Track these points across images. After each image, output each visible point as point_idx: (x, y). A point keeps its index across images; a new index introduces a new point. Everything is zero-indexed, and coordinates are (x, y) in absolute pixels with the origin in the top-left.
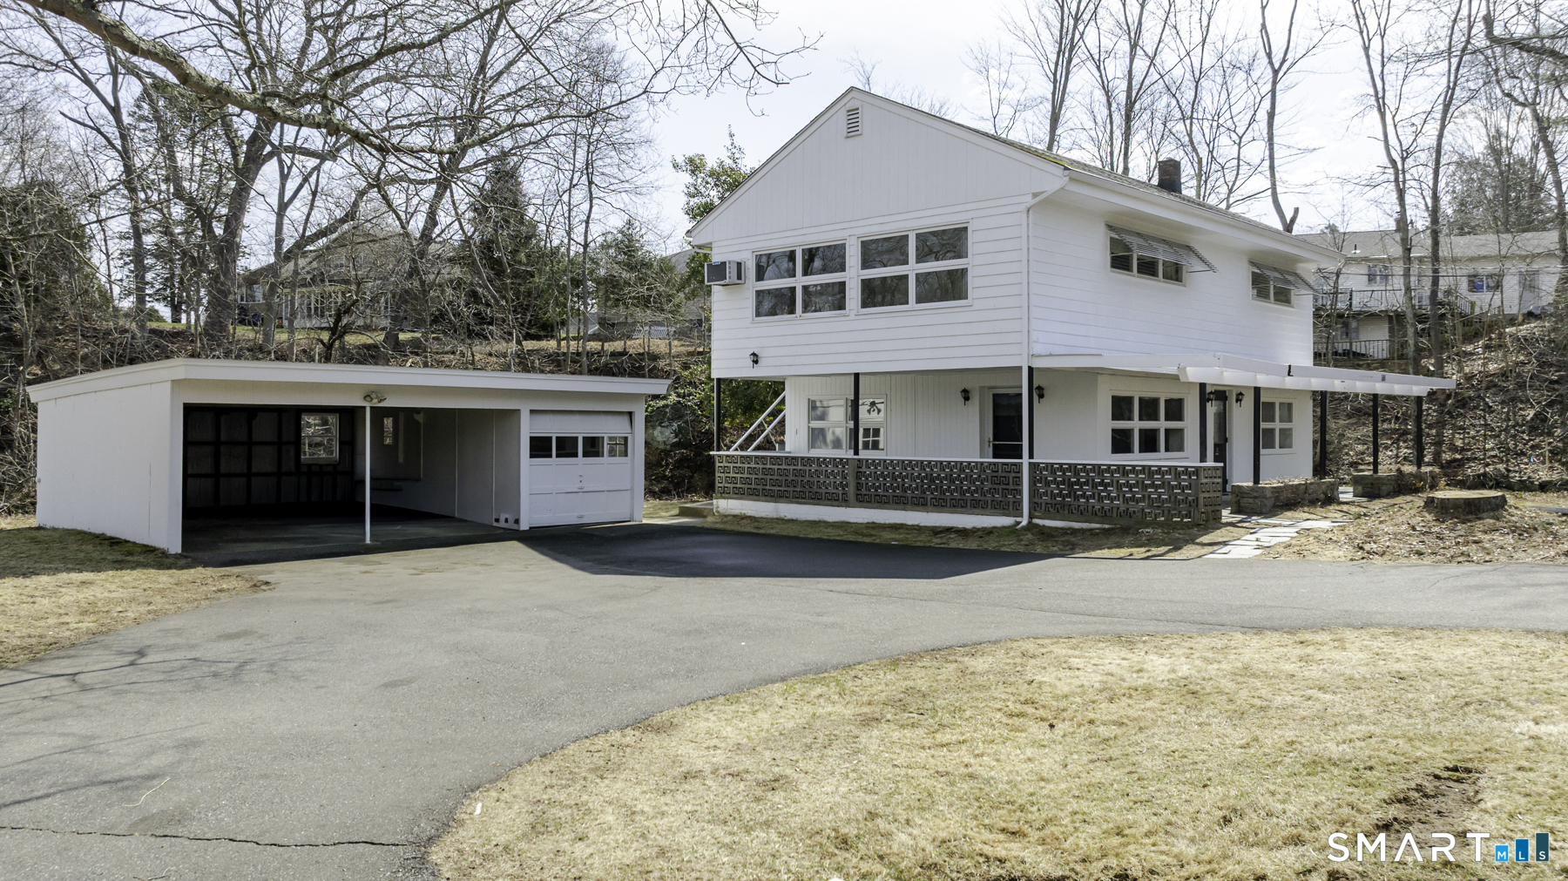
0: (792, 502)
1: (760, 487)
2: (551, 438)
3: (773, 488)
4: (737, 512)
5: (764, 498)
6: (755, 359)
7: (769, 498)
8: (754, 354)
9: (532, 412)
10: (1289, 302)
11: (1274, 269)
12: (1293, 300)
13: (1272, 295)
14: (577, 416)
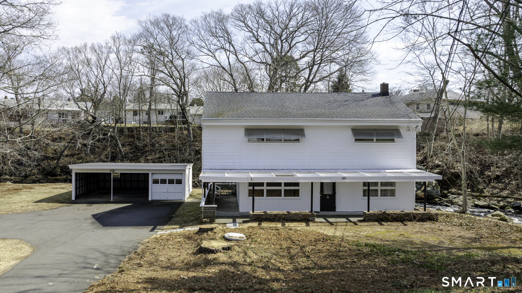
2: (159, 179)
9: (153, 173)
10: (393, 140)
11: (375, 130)
12: (396, 139)
13: (375, 139)
14: (167, 174)
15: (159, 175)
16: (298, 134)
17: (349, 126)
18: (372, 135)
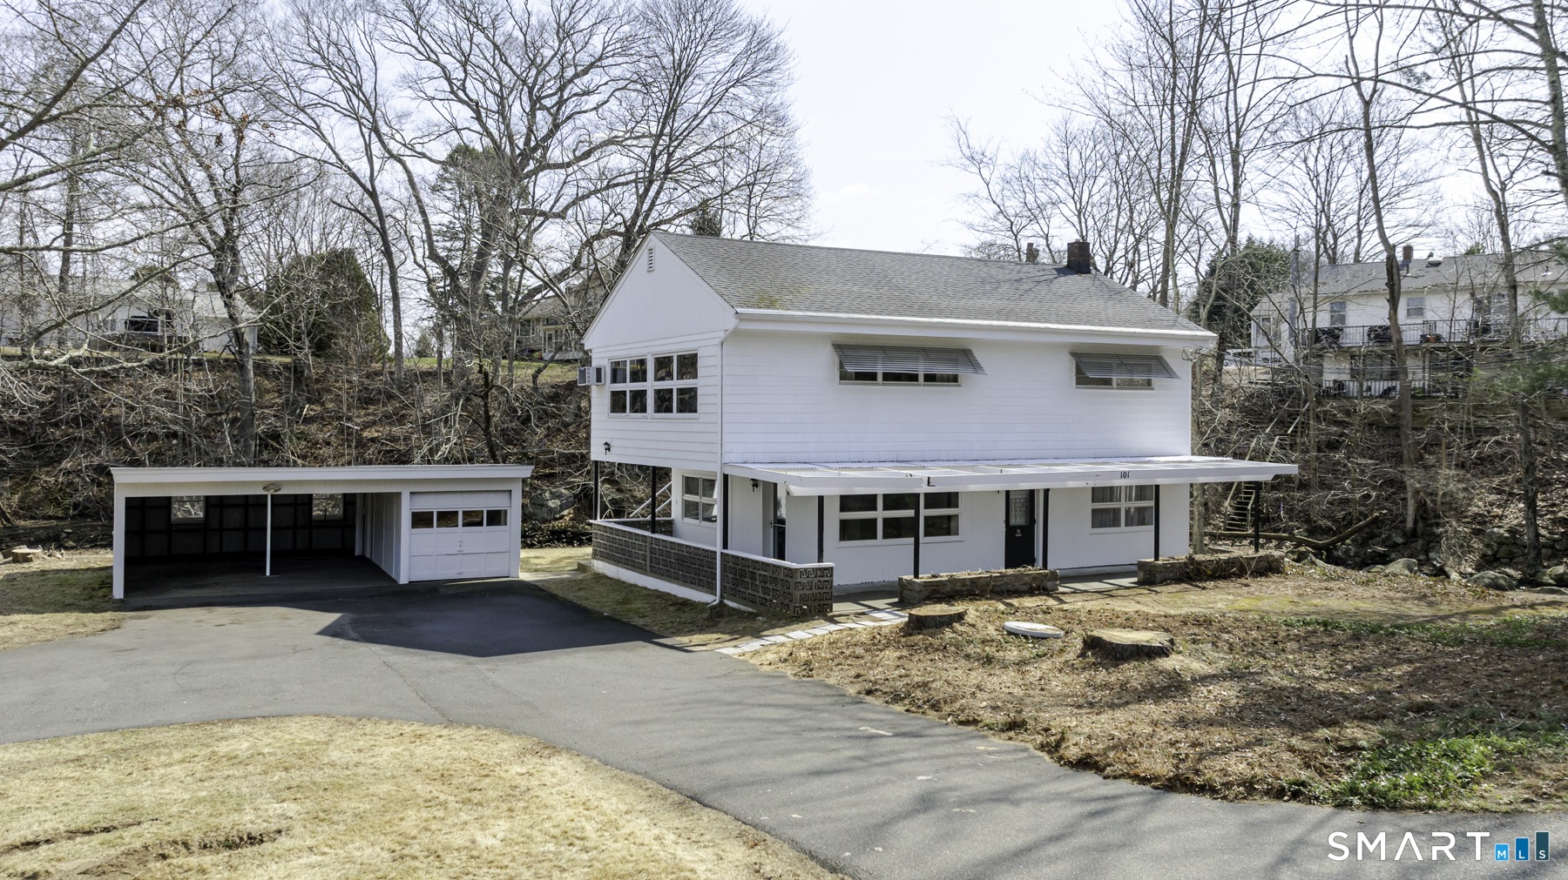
1: (610, 553)
2: (432, 512)
4: (601, 571)
6: (608, 447)
8: (607, 444)
9: (412, 494)
10: (1148, 384)
11: (1117, 356)
12: (1155, 381)
13: (1115, 378)
14: (459, 495)
15: (433, 497)
16: (955, 362)
17: (1064, 345)
18: (1108, 368)
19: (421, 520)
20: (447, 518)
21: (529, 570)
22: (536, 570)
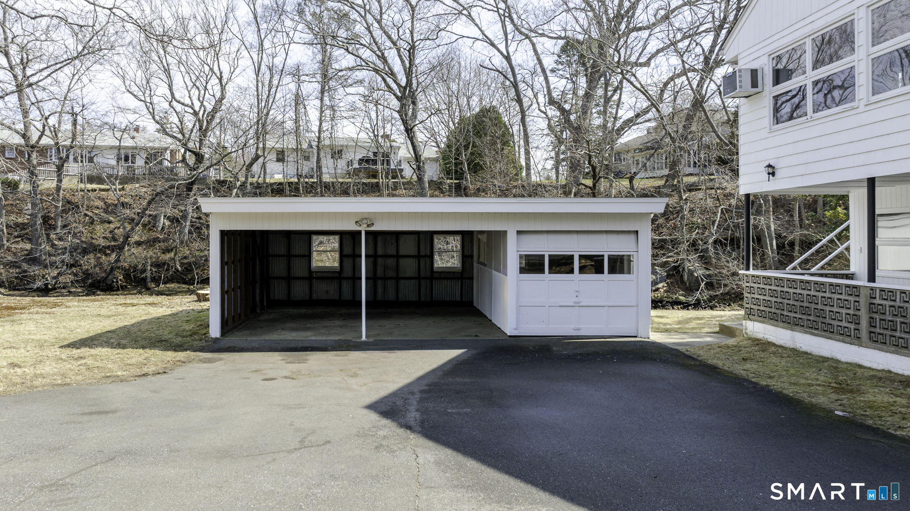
0: (806, 332)
1: (778, 312)
2: (544, 256)
3: (789, 314)
4: (760, 336)
5: (781, 324)
6: (772, 171)
7: (785, 325)
8: (769, 166)
9: (519, 232)
14: (575, 236)
15: (544, 237)
19: (532, 265)
20: (561, 264)
21: (658, 330)
22: (667, 331)
